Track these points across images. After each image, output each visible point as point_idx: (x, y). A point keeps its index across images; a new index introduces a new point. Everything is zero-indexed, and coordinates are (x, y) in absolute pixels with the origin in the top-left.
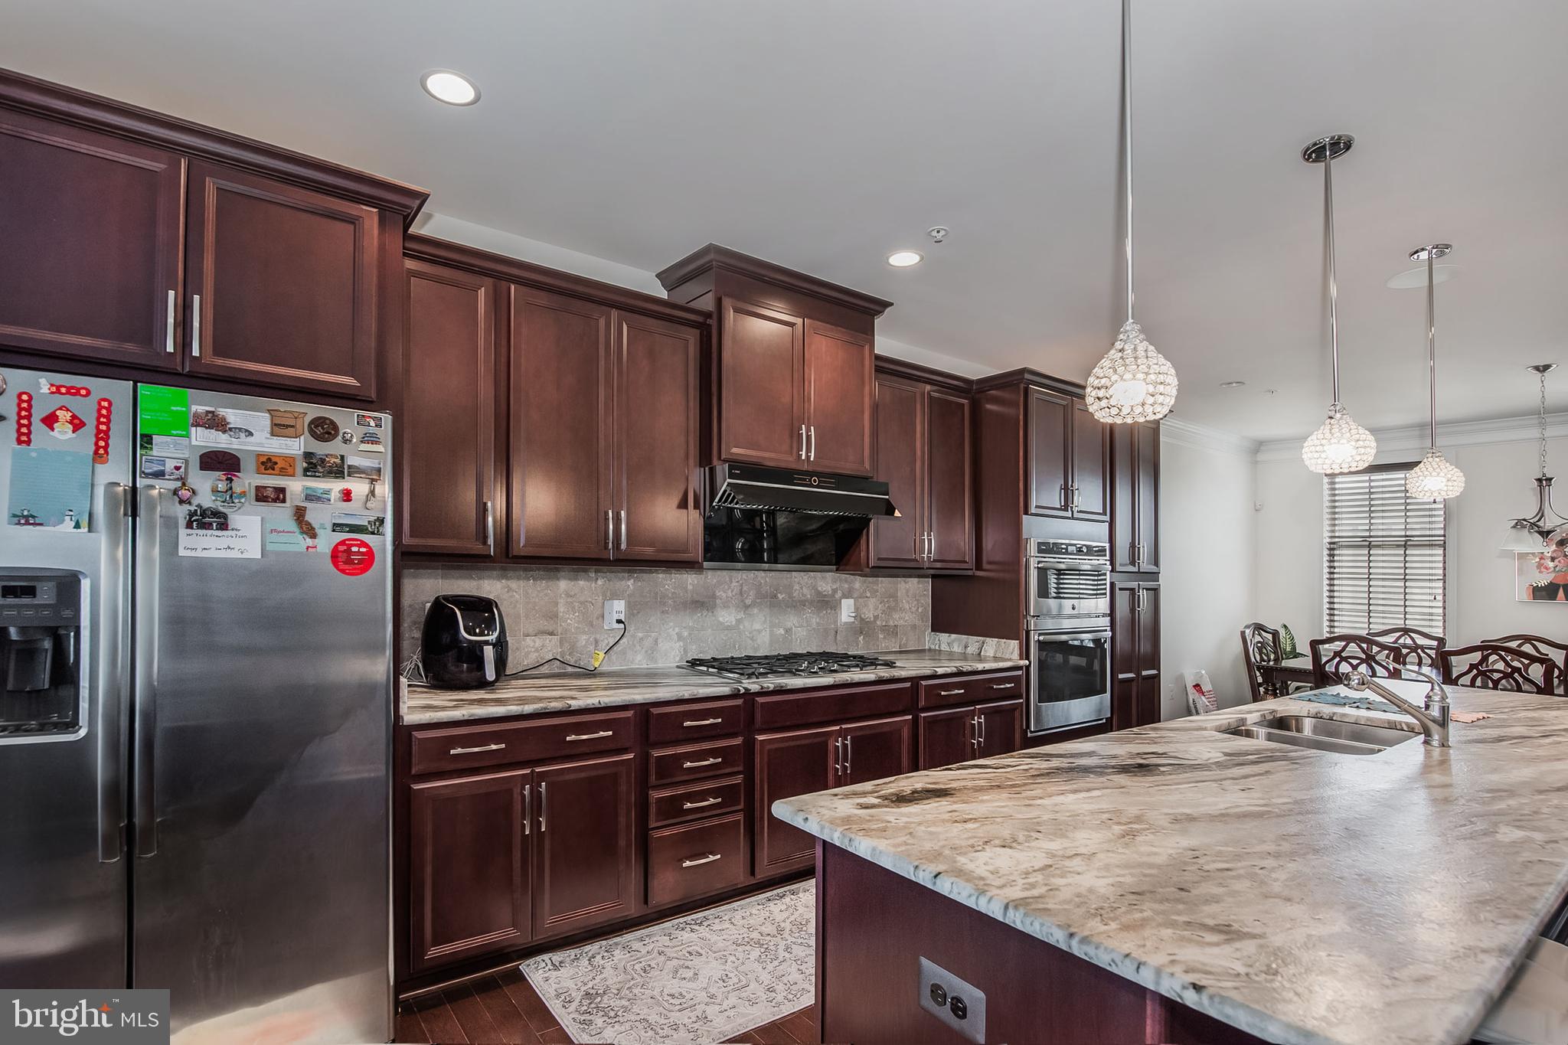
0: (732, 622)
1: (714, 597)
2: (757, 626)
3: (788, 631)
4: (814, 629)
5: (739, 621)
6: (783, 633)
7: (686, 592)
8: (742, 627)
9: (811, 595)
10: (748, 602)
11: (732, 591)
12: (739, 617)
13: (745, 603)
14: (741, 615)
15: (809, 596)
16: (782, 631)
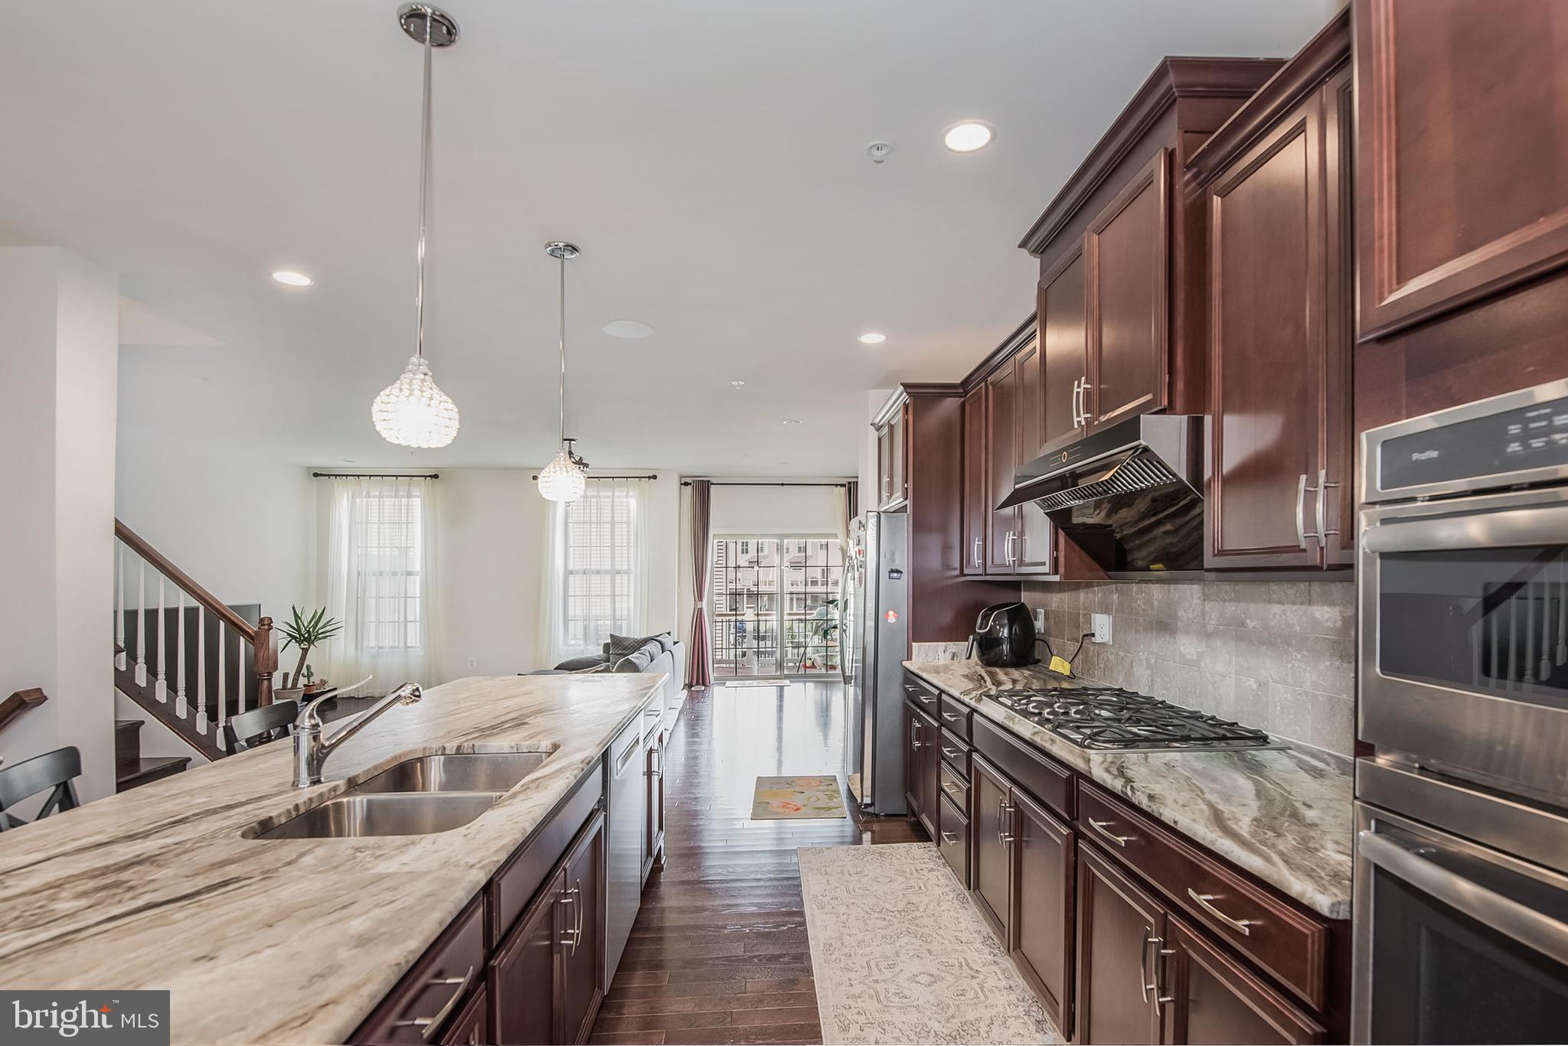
0: (1192, 655)
1: (1175, 617)
2: (1220, 667)
3: (1262, 685)
4: (1306, 693)
5: (1200, 655)
6: (1254, 686)
7: (1153, 608)
8: (1203, 665)
9: (1301, 625)
10: (1210, 628)
11: (1193, 611)
12: (1200, 650)
13: (1206, 630)
14: (1202, 648)
15: (1298, 628)
16: (1252, 683)
